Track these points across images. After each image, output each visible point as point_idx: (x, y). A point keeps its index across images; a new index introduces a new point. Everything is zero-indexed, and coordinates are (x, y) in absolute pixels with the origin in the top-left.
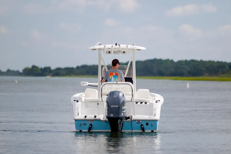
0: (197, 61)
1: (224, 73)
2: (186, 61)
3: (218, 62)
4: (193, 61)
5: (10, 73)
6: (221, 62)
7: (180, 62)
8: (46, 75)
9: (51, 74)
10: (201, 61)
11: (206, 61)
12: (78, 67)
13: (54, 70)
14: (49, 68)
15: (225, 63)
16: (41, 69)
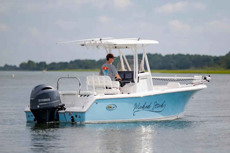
0: (184, 55)
1: (209, 66)
2: (173, 55)
3: (203, 56)
4: (180, 55)
5: (7, 68)
6: (207, 56)
7: (167, 56)
8: (42, 70)
9: (46, 69)
10: (188, 55)
11: (192, 55)
12: (71, 62)
13: (49, 65)
14: (45, 63)
15: (211, 57)
16: (37, 63)
